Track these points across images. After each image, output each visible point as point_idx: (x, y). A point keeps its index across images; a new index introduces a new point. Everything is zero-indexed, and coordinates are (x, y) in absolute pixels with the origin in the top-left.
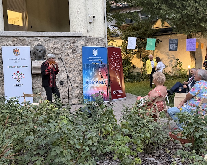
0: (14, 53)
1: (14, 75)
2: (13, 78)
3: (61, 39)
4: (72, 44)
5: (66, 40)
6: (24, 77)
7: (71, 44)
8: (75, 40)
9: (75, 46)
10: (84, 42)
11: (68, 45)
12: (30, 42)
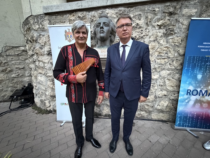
0: (66, 37)
3: (146, 9)
4: (168, 18)
5: (157, 9)
7: (165, 17)
8: (175, 8)
9: (173, 22)
10: (196, 10)
11: (159, 20)
12: (92, 19)
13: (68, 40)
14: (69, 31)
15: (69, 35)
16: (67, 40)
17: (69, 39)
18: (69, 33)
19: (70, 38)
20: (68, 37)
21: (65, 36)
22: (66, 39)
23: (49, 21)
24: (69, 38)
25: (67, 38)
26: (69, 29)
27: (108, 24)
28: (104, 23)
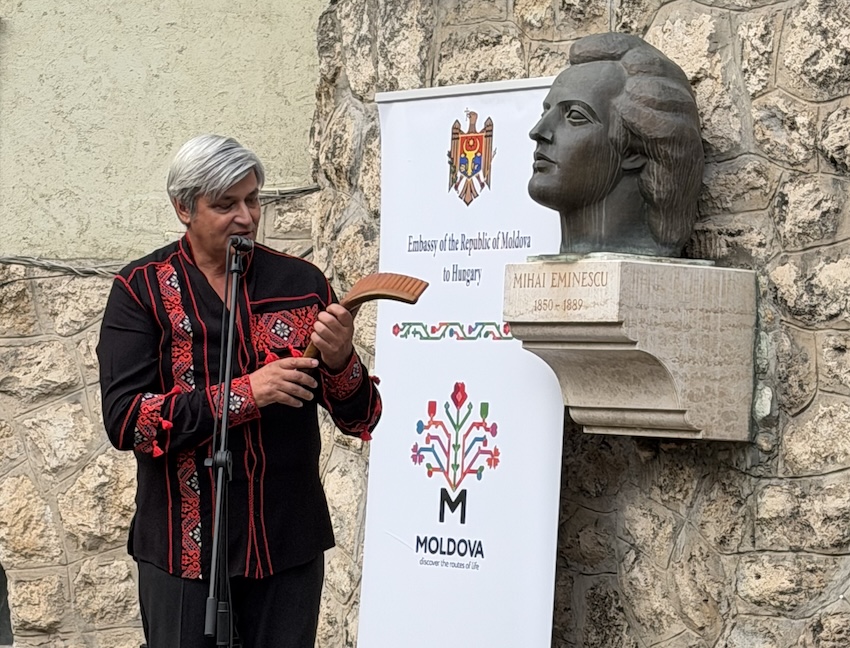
0: (453, 172)
1: (433, 431)
2: (417, 456)
6: (493, 461)
12: (625, 19)
14: (472, 126)
15: (471, 155)
18: (471, 142)
20: (463, 167)
23: (427, 31)
25: (459, 174)
26: (472, 116)
27: (588, 108)
28: (565, 106)
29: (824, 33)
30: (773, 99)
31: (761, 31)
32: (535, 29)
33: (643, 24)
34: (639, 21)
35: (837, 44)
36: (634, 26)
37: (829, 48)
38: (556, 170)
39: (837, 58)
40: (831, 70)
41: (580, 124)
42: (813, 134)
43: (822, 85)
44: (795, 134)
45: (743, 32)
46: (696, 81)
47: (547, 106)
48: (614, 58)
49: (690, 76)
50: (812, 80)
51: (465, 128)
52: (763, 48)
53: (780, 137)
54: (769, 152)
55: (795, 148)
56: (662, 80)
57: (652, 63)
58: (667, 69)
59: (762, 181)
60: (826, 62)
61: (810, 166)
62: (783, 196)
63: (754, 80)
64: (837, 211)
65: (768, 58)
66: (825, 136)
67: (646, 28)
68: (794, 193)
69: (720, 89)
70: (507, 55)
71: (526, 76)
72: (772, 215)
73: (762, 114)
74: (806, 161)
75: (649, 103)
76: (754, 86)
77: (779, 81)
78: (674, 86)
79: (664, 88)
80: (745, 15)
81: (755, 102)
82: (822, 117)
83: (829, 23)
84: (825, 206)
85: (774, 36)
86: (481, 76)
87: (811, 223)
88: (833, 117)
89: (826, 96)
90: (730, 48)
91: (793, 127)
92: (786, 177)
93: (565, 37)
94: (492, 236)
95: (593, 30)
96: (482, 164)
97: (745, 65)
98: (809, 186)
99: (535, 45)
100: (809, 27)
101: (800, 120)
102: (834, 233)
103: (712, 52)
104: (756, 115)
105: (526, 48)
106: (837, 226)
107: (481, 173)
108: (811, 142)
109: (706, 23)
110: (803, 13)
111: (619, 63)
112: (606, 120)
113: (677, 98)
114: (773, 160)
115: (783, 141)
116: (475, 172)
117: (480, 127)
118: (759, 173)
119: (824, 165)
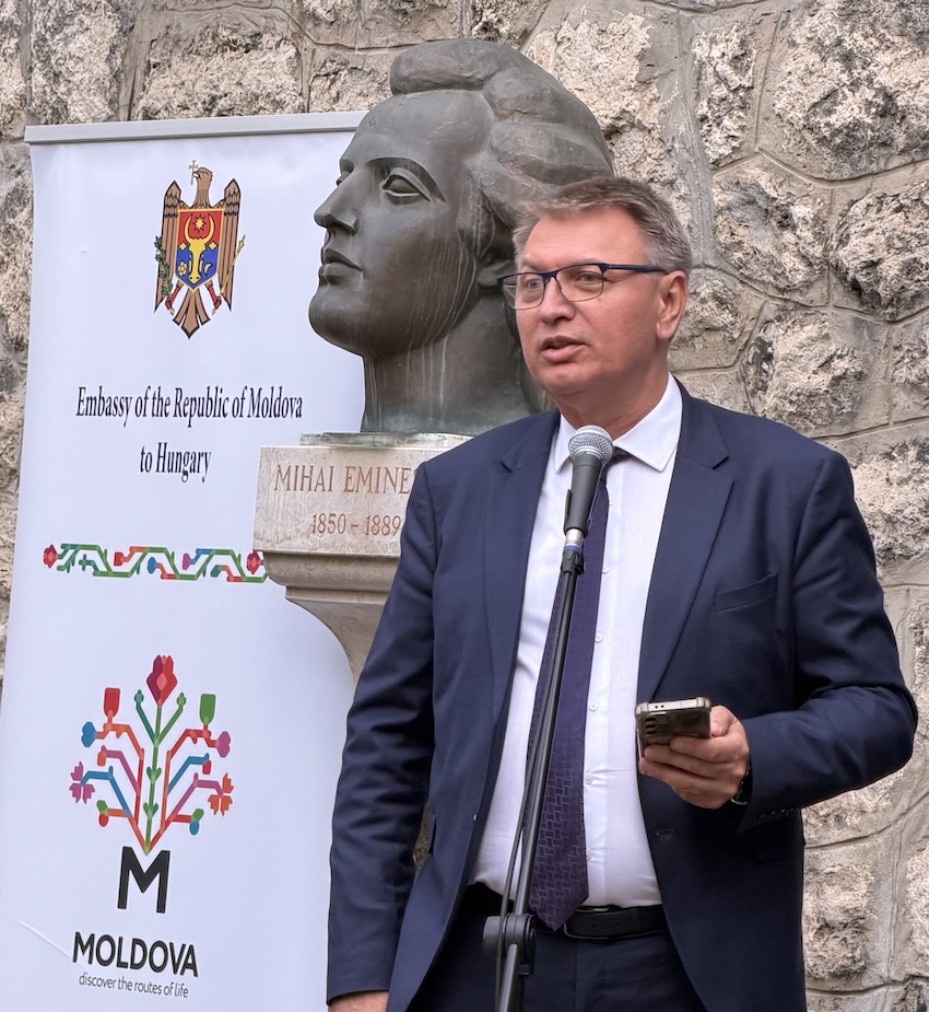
0: (163, 275)
1: (111, 742)
2: (81, 787)
6: (220, 801)
12: (489, 15)
13: (177, 304)
14: (202, 194)
15: (197, 247)
16: (169, 304)
17: (185, 288)
18: (199, 224)
19: (195, 276)
20: (183, 268)
21: (160, 259)
22: (165, 295)
23: (124, 18)
24: (186, 278)
25: (175, 280)
26: (203, 176)
27: (422, 174)
28: (382, 167)
29: (847, 58)
30: (752, 172)
31: (733, 48)
32: (324, 25)
33: (521, 25)
34: (515, 19)
35: (870, 80)
36: (503, 30)
37: (855, 85)
38: (360, 282)
39: (869, 104)
40: (857, 125)
41: (407, 201)
42: (821, 237)
43: (839, 150)
44: (788, 236)
45: (701, 51)
46: (613, 132)
47: (347, 167)
48: (469, 85)
49: (604, 123)
50: (822, 141)
51: (189, 196)
52: (736, 80)
53: (761, 240)
54: (742, 265)
55: (789, 260)
56: (555, 128)
57: (538, 99)
58: (564, 110)
59: (727, 317)
60: (849, 110)
61: (814, 294)
62: (763, 345)
63: (717, 136)
64: (860, 376)
65: (743, 99)
66: (843, 242)
67: (526, 34)
68: (785, 342)
69: (656, 151)
70: (271, 68)
71: (305, 109)
72: (743, 379)
73: (730, 197)
74: (808, 285)
75: (533, 169)
76: (718, 146)
77: (764, 141)
78: (576, 139)
79: (558, 142)
80: (704, 20)
81: (717, 177)
82: (838, 208)
83: (856, 40)
84: (840, 366)
85: (756, 59)
86: (222, 103)
87: (812, 397)
88: (857, 209)
89: (847, 172)
90: (676, 79)
91: (786, 222)
92: (770, 311)
93: (377, 41)
94: (231, 392)
95: (429, 32)
96: (218, 263)
97: (703, 109)
98: (811, 330)
99: (322, 54)
100: (819, 47)
101: (799, 211)
102: (853, 415)
103: (645, 83)
104: (719, 198)
105: (305, 58)
106: (858, 402)
107: (215, 279)
108: (817, 251)
109: (637, 30)
110: (809, 22)
111: (480, 95)
112: (455, 198)
113: (581, 163)
114: (746, 280)
115: (766, 247)
116: (204, 276)
117: (215, 195)
118: (721, 302)
119: (839, 295)
